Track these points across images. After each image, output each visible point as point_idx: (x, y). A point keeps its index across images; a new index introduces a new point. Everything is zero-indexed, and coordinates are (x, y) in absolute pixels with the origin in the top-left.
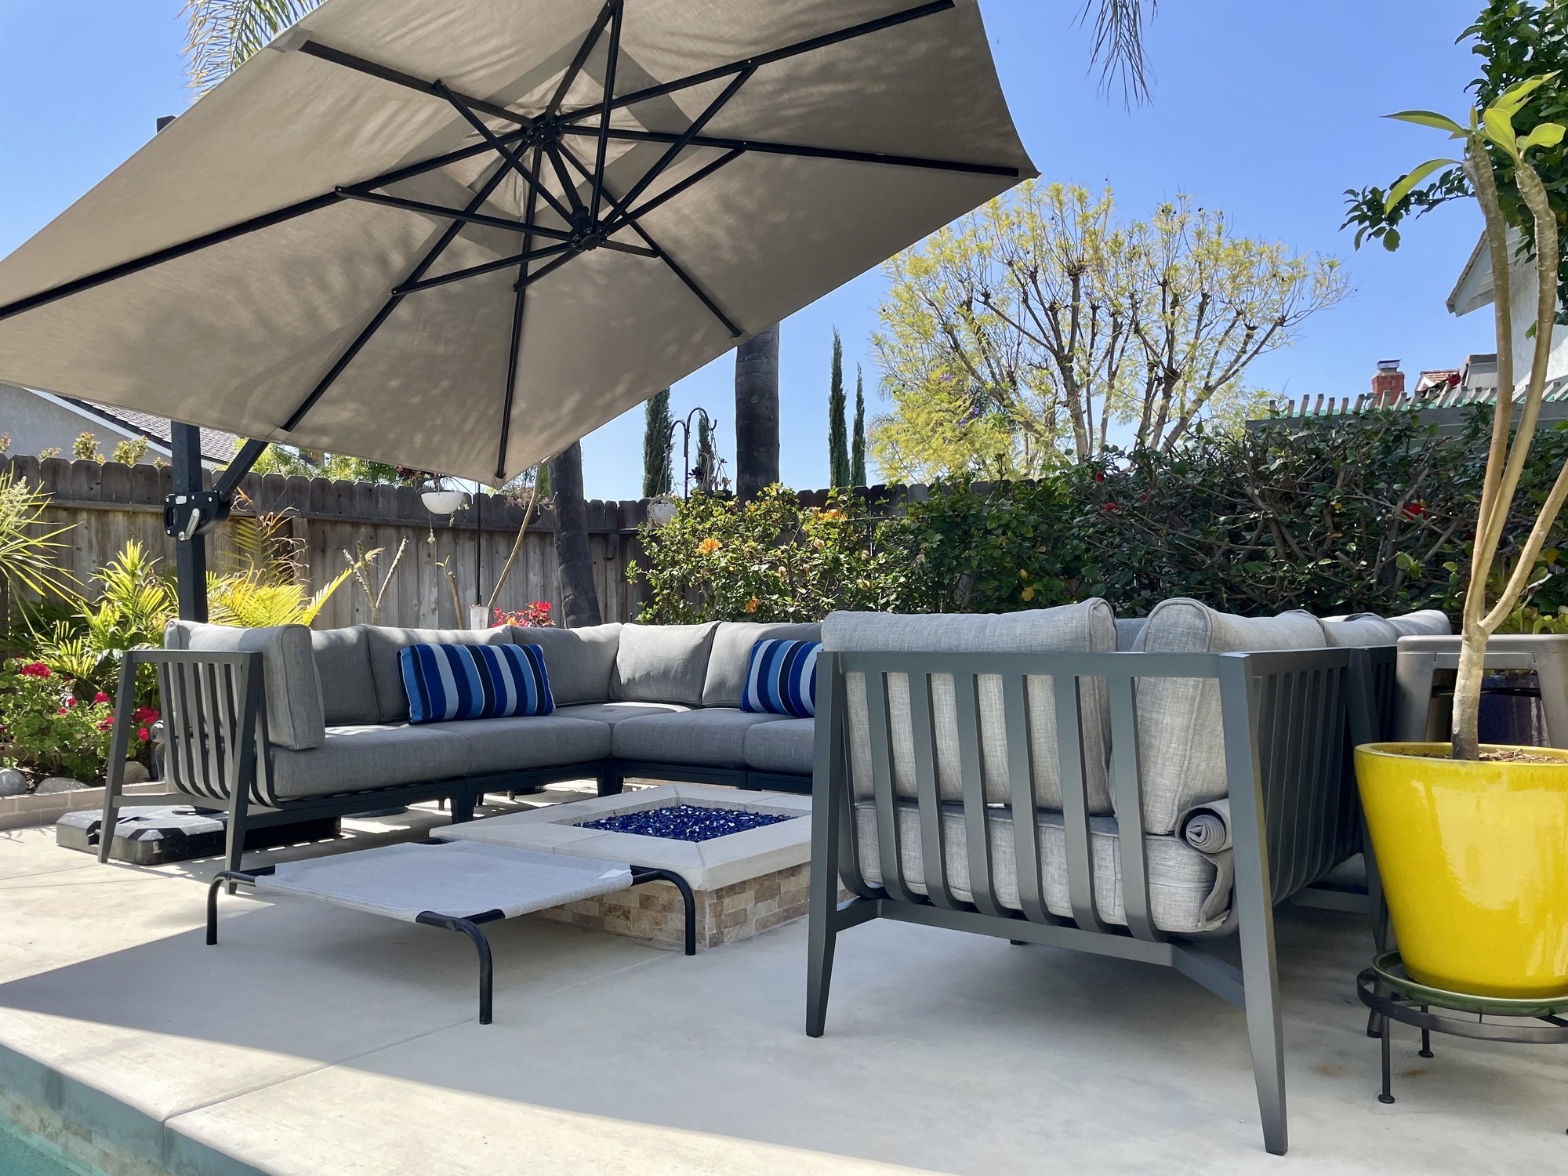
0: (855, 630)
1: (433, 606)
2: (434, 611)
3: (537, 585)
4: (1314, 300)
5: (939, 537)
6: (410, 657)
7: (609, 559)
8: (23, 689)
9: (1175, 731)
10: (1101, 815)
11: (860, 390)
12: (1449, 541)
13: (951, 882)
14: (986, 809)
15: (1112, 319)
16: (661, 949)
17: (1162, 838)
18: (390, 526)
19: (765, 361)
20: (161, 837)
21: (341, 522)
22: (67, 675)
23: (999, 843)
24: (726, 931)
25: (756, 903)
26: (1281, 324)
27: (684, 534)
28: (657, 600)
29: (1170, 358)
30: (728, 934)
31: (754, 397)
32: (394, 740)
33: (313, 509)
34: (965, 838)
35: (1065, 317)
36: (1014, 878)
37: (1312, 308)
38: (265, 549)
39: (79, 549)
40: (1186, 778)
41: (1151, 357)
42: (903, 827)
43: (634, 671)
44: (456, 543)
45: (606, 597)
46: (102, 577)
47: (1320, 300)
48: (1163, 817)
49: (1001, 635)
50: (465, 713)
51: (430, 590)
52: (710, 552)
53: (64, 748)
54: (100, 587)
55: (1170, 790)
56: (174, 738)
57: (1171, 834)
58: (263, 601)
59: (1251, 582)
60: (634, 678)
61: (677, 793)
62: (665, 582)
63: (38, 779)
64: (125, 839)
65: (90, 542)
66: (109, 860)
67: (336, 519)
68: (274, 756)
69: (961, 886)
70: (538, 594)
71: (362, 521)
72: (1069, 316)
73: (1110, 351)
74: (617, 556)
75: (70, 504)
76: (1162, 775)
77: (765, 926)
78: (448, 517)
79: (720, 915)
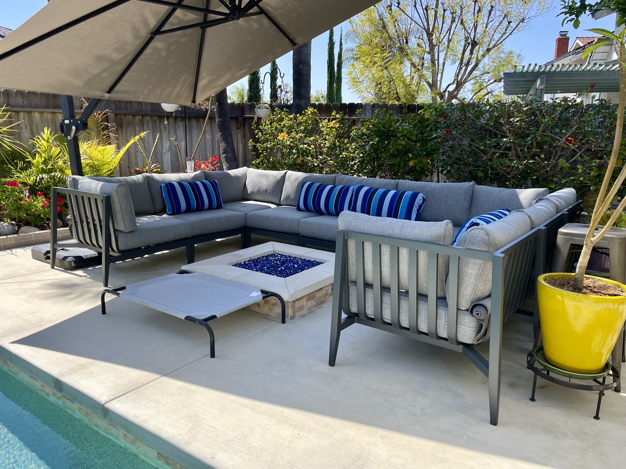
0: (351, 222)
1: (168, 149)
2: (168, 151)
3: (209, 140)
4: (538, 11)
5: (377, 139)
6: (166, 188)
7: (239, 128)
8: (8, 191)
9: (473, 275)
10: (442, 300)
11: (341, 39)
12: (581, 156)
13: (383, 316)
14: (399, 292)
15: (451, 15)
16: (272, 320)
17: (464, 312)
18: (148, 115)
19: (306, 49)
20: (74, 260)
21: (128, 114)
22: (25, 184)
23: (403, 305)
24: (296, 313)
25: (307, 302)
26: (523, 22)
27: (272, 130)
28: (261, 156)
29: (475, 36)
30: (297, 314)
31: (301, 65)
32: (162, 225)
33: (116, 109)
34: (390, 302)
35: (432, 13)
36: (407, 318)
37: (537, 15)
38: (98, 128)
39: (21, 128)
40: (475, 292)
41: (466, 35)
42: (367, 295)
43: (253, 189)
44: (176, 122)
45: (237, 144)
46: (34, 142)
47: (540, 11)
48: (465, 304)
49: (409, 232)
50: (189, 210)
51: (166, 142)
52: (284, 139)
53: (27, 214)
54: (34, 146)
55: (468, 296)
56: (76, 222)
57: (467, 310)
58: (100, 151)
59: (501, 167)
60: (253, 192)
61: (274, 248)
62: (264, 149)
63: (19, 227)
64: (60, 260)
65: (26, 125)
66: (55, 267)
67: (126, 113)
68: (118, 235)
69: (387, 318)
70: (210, 143)
71: (136, 114)
72: (434, 13)
73: (450, 29)
74: (242, 127)
75: (16, 109)
76: (466, 290)
77: (310, 310)
78: (172, 113)
79: (294, 308)
